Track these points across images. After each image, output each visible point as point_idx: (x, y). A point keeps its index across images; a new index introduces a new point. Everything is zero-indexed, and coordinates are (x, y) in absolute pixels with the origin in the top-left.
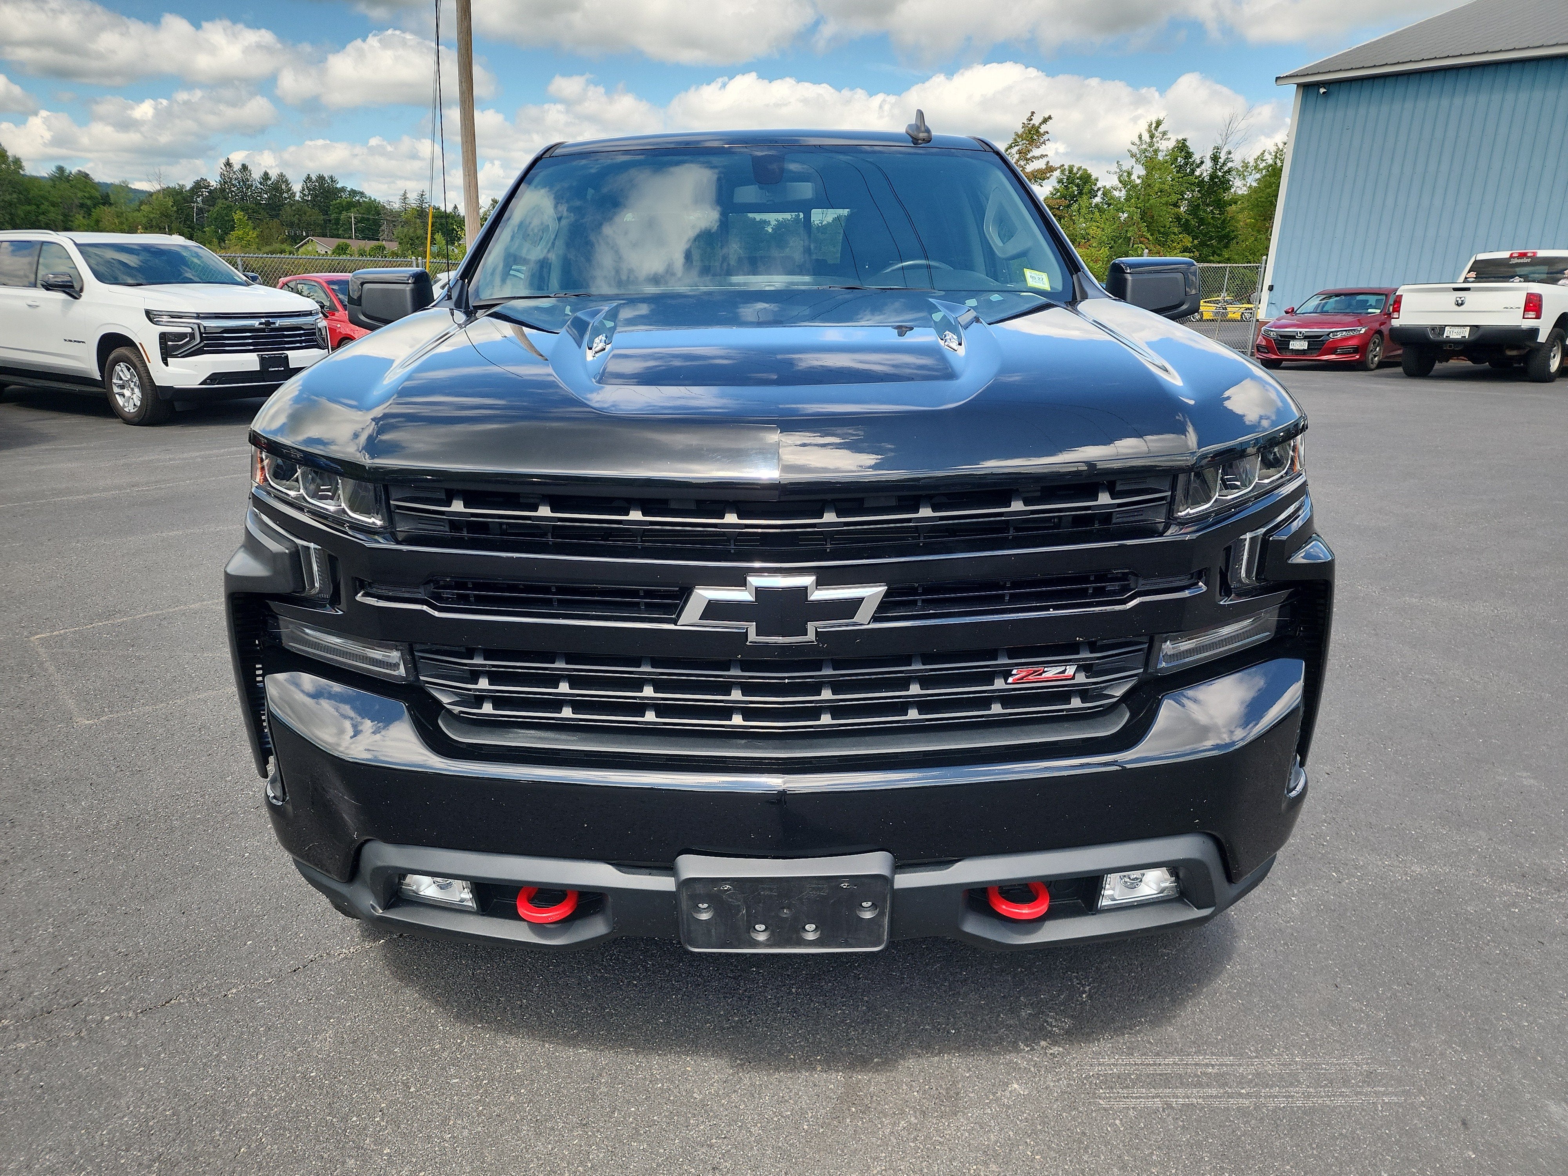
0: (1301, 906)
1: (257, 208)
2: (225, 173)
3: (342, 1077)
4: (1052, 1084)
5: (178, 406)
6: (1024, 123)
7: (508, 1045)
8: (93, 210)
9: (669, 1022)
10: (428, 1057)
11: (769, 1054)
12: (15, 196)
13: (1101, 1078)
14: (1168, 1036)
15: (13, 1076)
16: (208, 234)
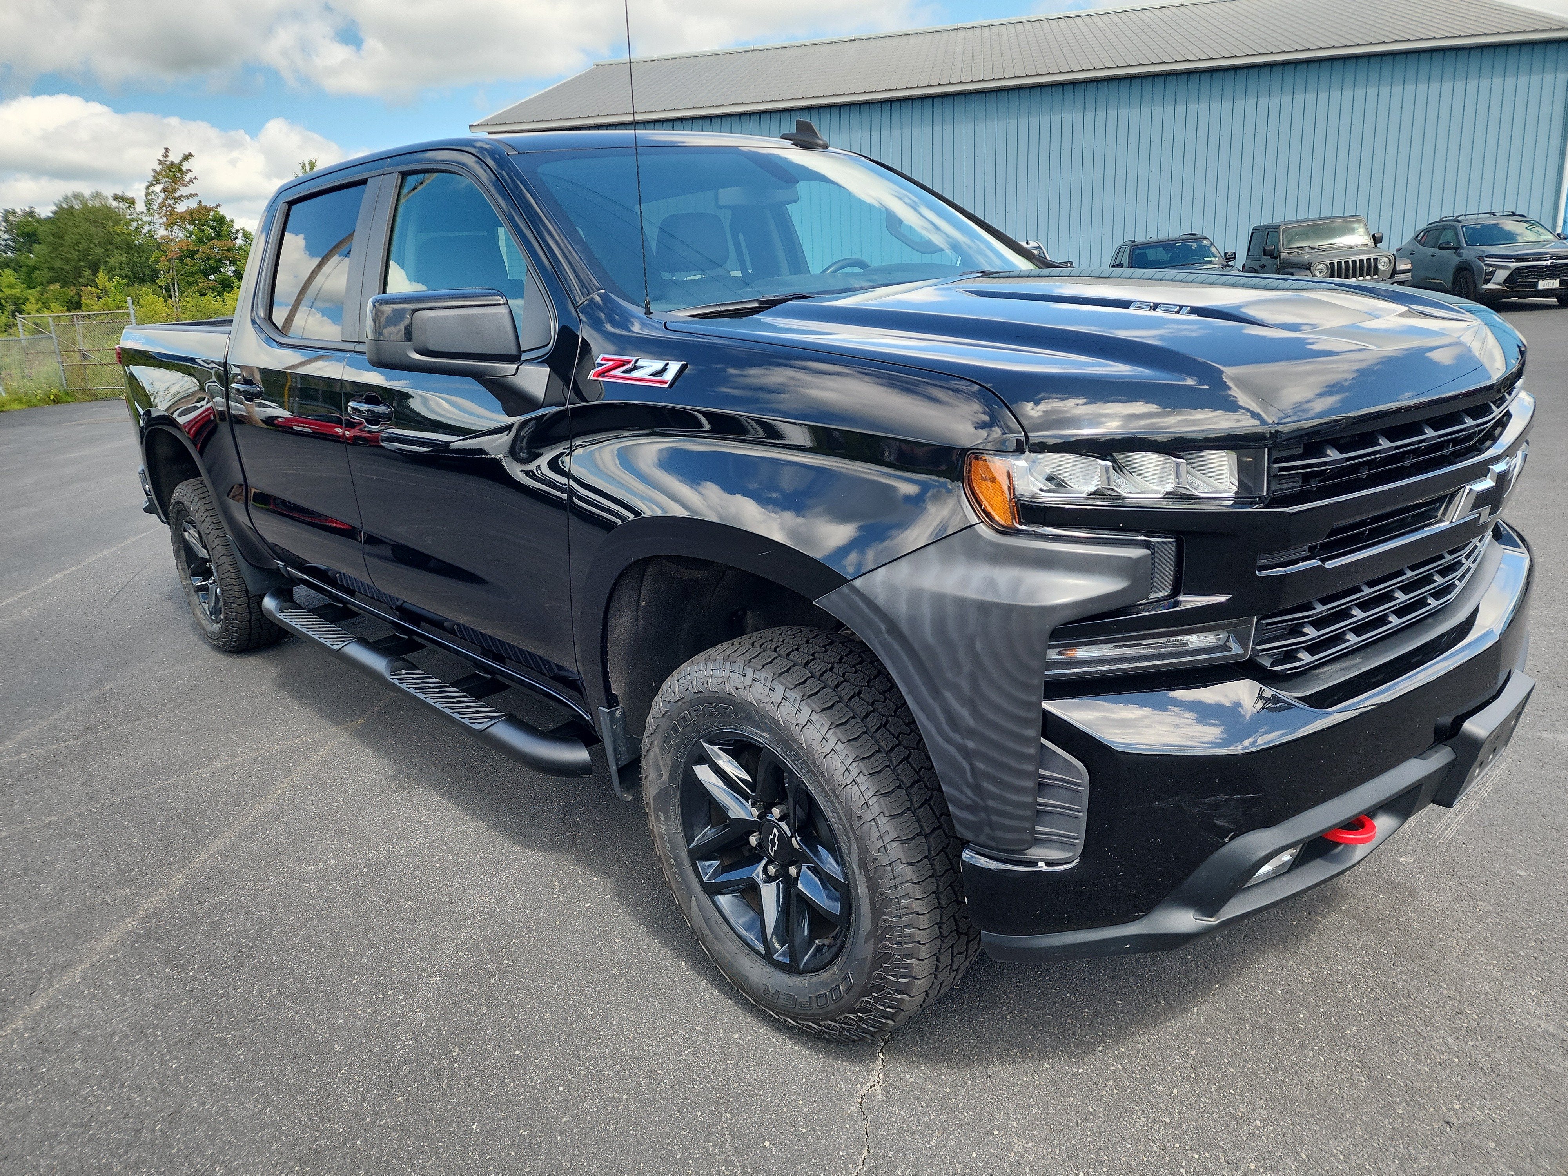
6: (158, 160)
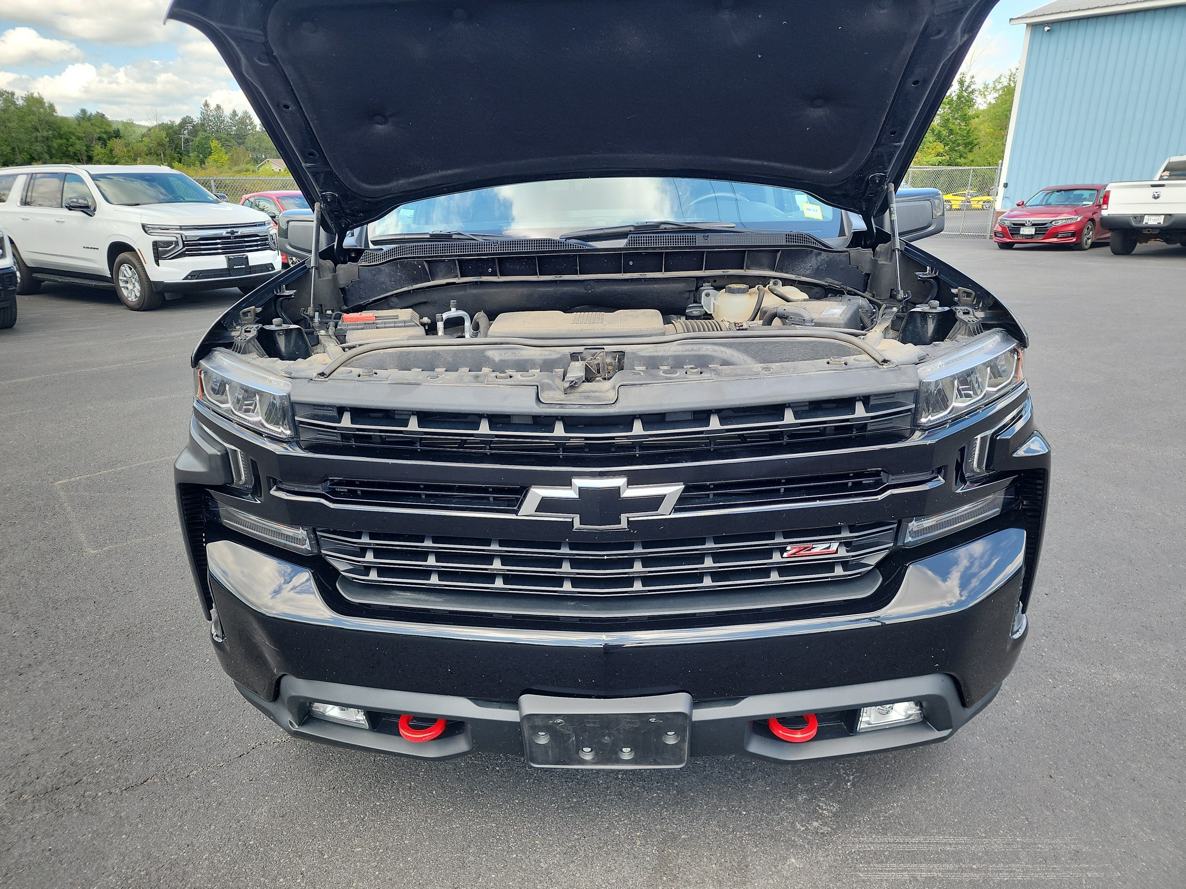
0: (1024, 708)
1: (228, 137)
2: (204, 111)
3: (273, 845)
4: (822, 859)
5: (168, 296)
7: (399, 821)
8: (108, 142)
9: (523, 802)
10: (338, 830)
11: (600, 830)
12: (50, 132)
13: (861, 854)
14: (915, 819)
15: (29, 841)
16: (192, 158)
